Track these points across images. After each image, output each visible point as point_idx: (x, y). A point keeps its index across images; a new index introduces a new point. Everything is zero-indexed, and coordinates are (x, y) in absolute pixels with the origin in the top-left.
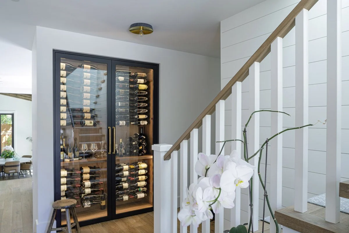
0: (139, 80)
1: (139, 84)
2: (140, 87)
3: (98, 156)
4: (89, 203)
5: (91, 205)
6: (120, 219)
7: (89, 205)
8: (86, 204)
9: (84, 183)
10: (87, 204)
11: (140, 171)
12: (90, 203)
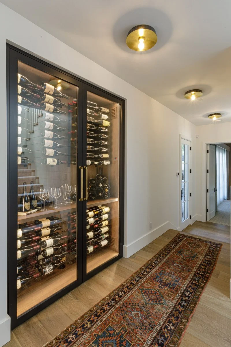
0: (103, 115)
1: (103, 119)
2: (104, 123)
3: (61, 204)
4: (50, 267)
5: (54, 268)
6: (91, 280)
7: (51, 270)
8: (47, 270)
9: (45, 241)
10: (49, 270)
11: (103, 216)
12: (52, 267)
